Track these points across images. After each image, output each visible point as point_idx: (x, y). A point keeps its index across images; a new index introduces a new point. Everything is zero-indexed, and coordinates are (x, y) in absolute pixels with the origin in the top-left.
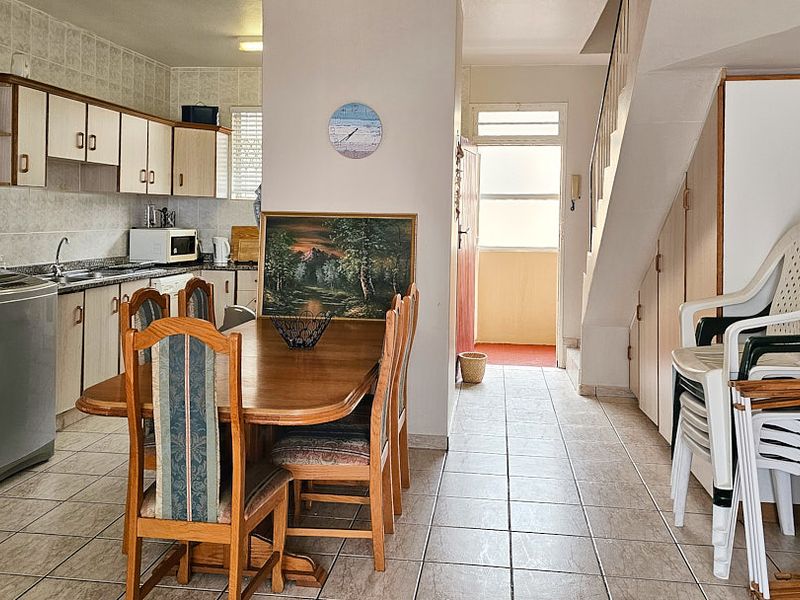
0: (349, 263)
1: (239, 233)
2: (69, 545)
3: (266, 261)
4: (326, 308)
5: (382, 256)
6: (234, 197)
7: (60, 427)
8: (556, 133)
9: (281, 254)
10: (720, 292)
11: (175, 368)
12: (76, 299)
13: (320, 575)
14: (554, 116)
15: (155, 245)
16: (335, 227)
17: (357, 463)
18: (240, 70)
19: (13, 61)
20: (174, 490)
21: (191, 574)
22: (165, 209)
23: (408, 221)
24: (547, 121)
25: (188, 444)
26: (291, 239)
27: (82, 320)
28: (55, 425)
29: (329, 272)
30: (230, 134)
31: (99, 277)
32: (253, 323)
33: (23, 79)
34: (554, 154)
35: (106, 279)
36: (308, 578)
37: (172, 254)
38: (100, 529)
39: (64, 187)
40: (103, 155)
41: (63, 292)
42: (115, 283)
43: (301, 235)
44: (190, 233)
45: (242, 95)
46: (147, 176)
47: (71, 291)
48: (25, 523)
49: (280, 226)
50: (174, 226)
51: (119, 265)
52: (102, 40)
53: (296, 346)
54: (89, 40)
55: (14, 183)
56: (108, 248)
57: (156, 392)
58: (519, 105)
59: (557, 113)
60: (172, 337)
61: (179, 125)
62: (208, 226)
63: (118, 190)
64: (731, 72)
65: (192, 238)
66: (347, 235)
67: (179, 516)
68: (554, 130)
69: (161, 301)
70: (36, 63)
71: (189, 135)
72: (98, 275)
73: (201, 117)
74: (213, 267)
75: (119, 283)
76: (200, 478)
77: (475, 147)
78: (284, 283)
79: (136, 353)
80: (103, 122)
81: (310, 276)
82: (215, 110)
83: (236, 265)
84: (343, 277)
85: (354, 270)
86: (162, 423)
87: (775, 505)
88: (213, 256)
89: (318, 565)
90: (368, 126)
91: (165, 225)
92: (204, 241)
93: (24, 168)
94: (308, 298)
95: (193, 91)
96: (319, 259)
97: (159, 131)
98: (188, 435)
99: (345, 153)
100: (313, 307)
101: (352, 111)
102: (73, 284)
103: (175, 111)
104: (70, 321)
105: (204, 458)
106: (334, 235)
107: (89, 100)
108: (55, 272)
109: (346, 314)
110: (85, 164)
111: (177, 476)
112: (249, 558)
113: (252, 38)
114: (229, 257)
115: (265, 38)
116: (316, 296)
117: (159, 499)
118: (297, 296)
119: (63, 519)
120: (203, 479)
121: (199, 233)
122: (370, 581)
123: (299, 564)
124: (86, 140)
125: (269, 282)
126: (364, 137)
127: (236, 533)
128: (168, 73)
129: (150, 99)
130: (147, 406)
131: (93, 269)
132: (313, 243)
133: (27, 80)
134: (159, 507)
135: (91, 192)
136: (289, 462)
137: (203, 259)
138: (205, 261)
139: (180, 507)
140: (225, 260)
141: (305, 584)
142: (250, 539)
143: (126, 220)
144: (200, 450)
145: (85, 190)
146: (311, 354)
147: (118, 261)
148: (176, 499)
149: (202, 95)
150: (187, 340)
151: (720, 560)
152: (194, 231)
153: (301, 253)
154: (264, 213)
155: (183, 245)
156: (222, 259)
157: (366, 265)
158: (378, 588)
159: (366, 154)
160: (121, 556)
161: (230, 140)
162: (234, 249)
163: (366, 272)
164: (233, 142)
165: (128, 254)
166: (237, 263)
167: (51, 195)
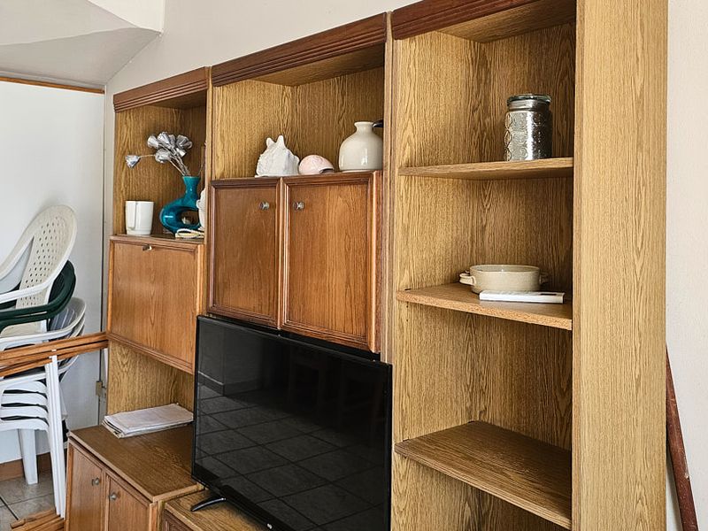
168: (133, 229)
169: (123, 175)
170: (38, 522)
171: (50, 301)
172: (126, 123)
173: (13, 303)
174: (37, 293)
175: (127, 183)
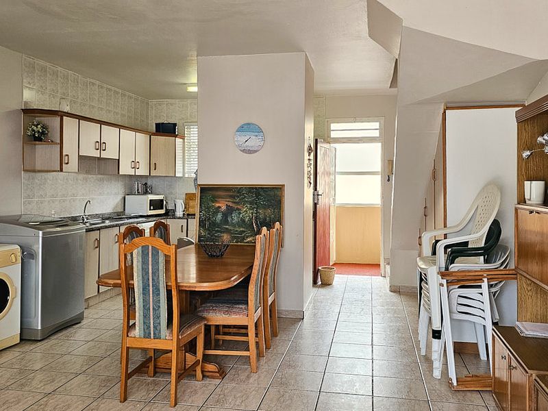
0: (246, 212)
1: (190, 197)
2: (92, 361)
3: (200, 212)
4: (233, 238)
5: (265, 208)
6: (186, 176)
7: (86, 307)
8: (378, 135)
9: (208, 208)
10: (445, 226)
11: (145, 263)
12: (95, 235)
13: (222, 373)
14: (376, 125)
15: (139, 204)
16: (238, 192)
17: (241, 316)
18: (189, 101)
19: (60, 103)
20: (144, 323)
21: (155, 373)
22: (146, 183)
23: (280, 188)
24: (372, 128)
25: (151, 300)
26: (214, 199)
27: (98, 246)
28: (84, 305)
29: (235, 218)
30: (184, 139)
31: (107, 223)
32: (193, 246)
33: (66, 113)
34: (377, 148)
35: (112, 223)
36: (215, 374)
37: (150, 210)
38: (108, 353)
39: (88, 172)
40: (110, 153)
41: (88, 230)
42: (116, 226)
43: (220, 197)
44: (160, 197)
45: (190, 116)
46: (135, 165)
47: (93, 230)
48: (70, 351)
49: (208, 192)
50: (151, 193)
51: (119, 216)
52: (110, 87)
53: (212, 256)
54: (102, 87)
55: (61, 170)
56: (113, 207)
57: (135, 274)
58: (355, 119)
59: (378, 123)
60: (143, 247)
61: (154, 134)
62: (172, 193)
63: (119, 173)
64: (449, 105)
65: (162, 201)
66: (245, 197)
67: (147, 336)
68: (376, 134)
69: (140, 233)
70: (73, 102)
71: (160, 140)
72: (107, 221)
73: (167, 130)
74: (174, 217)
75: (119, 226)
76: (157, 317)
77: (328, 145)
78: (210, 224)
79: (125, 255)
80: (110, 134)
81: (225, 221)
82: (175, 125)
83: (188, 216)
84: (243, 221)
85: (249, 216)
86: (138, 289)
87: (477, 344)
88: (174, 211)
89: (221, 369)
90: (256, 136)
91: (146, 193)
92: (169, 202)
93: (66, 162)
94: (224, 232)
95: (162, 114)
96: (230, 210)
97: (142, 138)
98: (151, 295)
99: (244, 151)
100: (226, 237)
101: (246, 128)
102: (94, 226)
103: (152, 126)
104: (92, 247)
105: (159, 307)
106: (238, 197)
107: (102, 123)
108: (83, 220)
109: (245, 241)
110: (100, 159)
111: (146, 316)
112: (185, 364)
113: (192, 85)
114: (184, 211)
115: (199, 84)
116: (227, 231)
117: (137, 328)
118: (218, 231)
119: (89, 349)
120: (159, 317)
121: (166, 197)
122: (248, 377)
123: (211, 367)
124: (101, 145)
125: (202, 224)
126: (254, 142)
127: (175, 344)
128: (148, 104)
129: (137, 119)
130: (131, 282)
131: (104, 218)
132: (226, 201)
133: (68, 113)
134: (137, 332)
135: (103, 174)
136: (205, 315)
137: (168, 212)
138: (170, 214)
139: (147, 331)
140: (182, 213)
141: (213, 377)
142: (185, 355)
143: (123, 190)
144: (157, 302)
145: (99, 174)
146: (220, 260)
147: (118, 214)
148: (146, 327)
149: (167, 116)
150: (150, 248)
151: (437, 368)
152: (162, 196)
153: (219, 207)
154: (199, 185)
155: (156, 204)
156: (179, 213)
157: (256, 213)
158: (251, 380)
159: (255, 151)
160: (119, 365)
161: (184, 142)
162: (186, 207)
163: (256, 218)
164: (186, 143)
165: (124, 210)
166: (188, 215)
167: (81, 176)
168: (530, 200)
169: (524, 164)
170: (480, 379)
171: (485, 244)
172: (525, 129)
173: (466, 243)
174: (477, 238)
175: (527, 169)
